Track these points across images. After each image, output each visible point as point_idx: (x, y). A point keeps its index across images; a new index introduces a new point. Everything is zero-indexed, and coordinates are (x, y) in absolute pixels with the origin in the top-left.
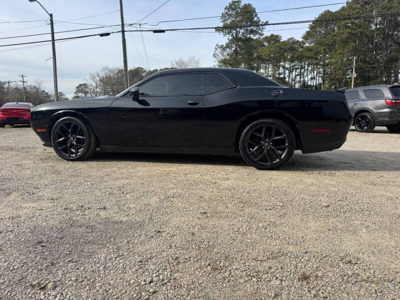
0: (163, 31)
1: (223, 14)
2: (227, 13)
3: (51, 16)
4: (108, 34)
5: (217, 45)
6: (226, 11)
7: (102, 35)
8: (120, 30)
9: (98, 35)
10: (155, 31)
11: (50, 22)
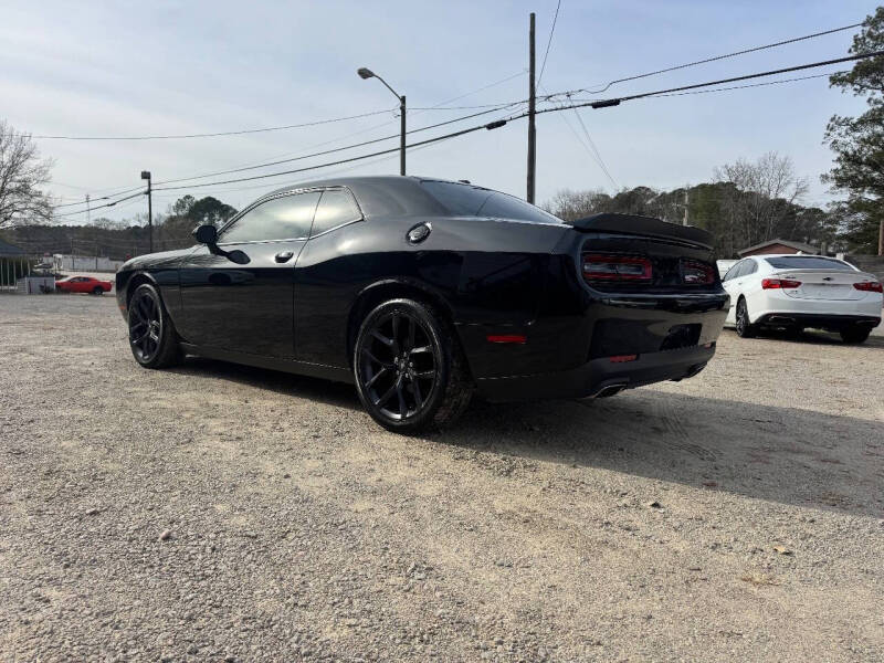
0: (616, 102)
1: (856, 40)
2: (870, 35)
3: (403, 100)
4: (502, 123)
5: (832, 120)
6: (867, 28)
7: (491, 127)
8: (527, 110)
9: (485, 126)
10: (596, 105)
11: (400, 112)
